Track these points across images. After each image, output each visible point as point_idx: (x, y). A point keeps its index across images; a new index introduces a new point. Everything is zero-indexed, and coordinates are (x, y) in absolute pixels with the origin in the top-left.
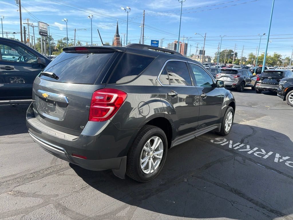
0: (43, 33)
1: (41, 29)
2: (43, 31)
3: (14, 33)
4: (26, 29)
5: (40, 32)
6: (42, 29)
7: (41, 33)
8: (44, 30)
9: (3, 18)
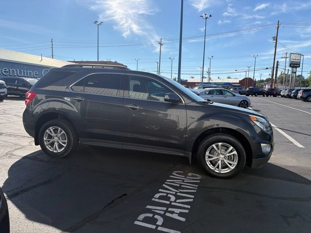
0: (294, 64)
1: (293, 61)
2: (294, 62)
3: (267, 68)
4: (279, 63)
5: (290, 64)
6: (295, 61)
7: (292, 65)
8: (296, 61)
9: (256, 56)
